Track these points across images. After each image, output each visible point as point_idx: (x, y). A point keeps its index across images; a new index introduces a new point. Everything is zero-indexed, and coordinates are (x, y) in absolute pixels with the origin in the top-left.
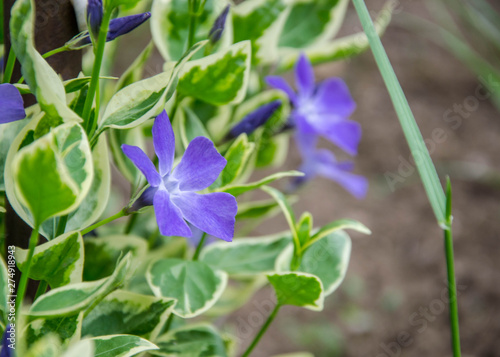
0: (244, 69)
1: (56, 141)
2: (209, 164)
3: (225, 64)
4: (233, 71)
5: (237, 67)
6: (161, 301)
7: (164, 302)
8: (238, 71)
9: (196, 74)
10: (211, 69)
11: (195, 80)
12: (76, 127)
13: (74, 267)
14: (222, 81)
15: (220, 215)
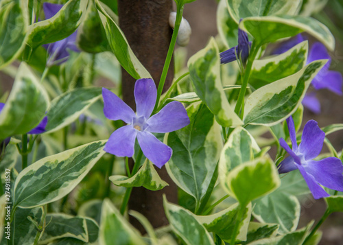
0: (304, 59)
1: (233, 144)
2: (316, 137)
3: (292, 59)
4: (296, 62)
5: (299, 59)
6: (267, 226)
7: (269, 227)
8: (300, 62)
9: (270, 68)
10: (281, 63)
11: (269, 71)
12: (243, 130)
13: (242, 224)
14: (288, 70)
15: (333, 173)
